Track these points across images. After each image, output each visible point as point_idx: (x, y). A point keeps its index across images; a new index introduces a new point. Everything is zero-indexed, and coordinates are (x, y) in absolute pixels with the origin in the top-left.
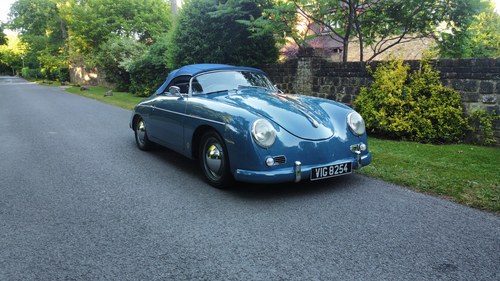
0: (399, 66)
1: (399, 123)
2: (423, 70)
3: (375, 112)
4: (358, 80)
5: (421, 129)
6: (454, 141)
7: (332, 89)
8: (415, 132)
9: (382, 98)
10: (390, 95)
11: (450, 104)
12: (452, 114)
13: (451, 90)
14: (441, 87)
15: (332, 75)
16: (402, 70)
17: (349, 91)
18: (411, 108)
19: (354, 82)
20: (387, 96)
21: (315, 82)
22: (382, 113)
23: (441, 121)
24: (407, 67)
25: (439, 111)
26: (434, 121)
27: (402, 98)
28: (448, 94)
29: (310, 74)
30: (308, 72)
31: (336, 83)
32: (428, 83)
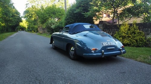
0: (127, 25)
1: (126, 41)
2: (133, 26)
3: (119, 38)
4: (115, 29)
5: (132, 43)
6: (143, 47)
9: (121, 34)
10: (123, 33)
11: (141, 36)
12: (142, 38)
14: (138, 31)
15: (108, 28)
16: (127, 26)
17: (113, 33)
18: (130, 37)
19: (114, 30)
21: (104, 30)
23: (139, 41)
24: (129, 25)
25: (138, 38)
26: (136, 41)
27: (127, 34)
28: (141, 33)
29: (102, 28)
31: (109, 30)
32: (135, 30)
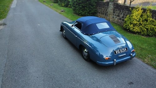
0: (140, 10)
1: (137, 29)
2: (147, 13)
3: (130, 25)
4: (127, 12)
5: (143, 31)
6: (152, 36)
7: (119, 13)
8: (141, 32)
9: (132, 21)
11: (153, 25)
12: (153, 28)
13: (154, 20)
14: (151, 19)
15: (119, 9)
16: (140, 12)
17: (124, 15)
18: (141, 24)
20: (134, 21)
21: (114, 10)
22: (132, 26)
23: (149, 30)
24: (142, 11)
25: (149, 27)
26: (147, 29)
27: (138, 22)
28: (153, 21)
29: (113, 7)
30: (112, 6)
31: (120, 11)
32: (148, 17)
